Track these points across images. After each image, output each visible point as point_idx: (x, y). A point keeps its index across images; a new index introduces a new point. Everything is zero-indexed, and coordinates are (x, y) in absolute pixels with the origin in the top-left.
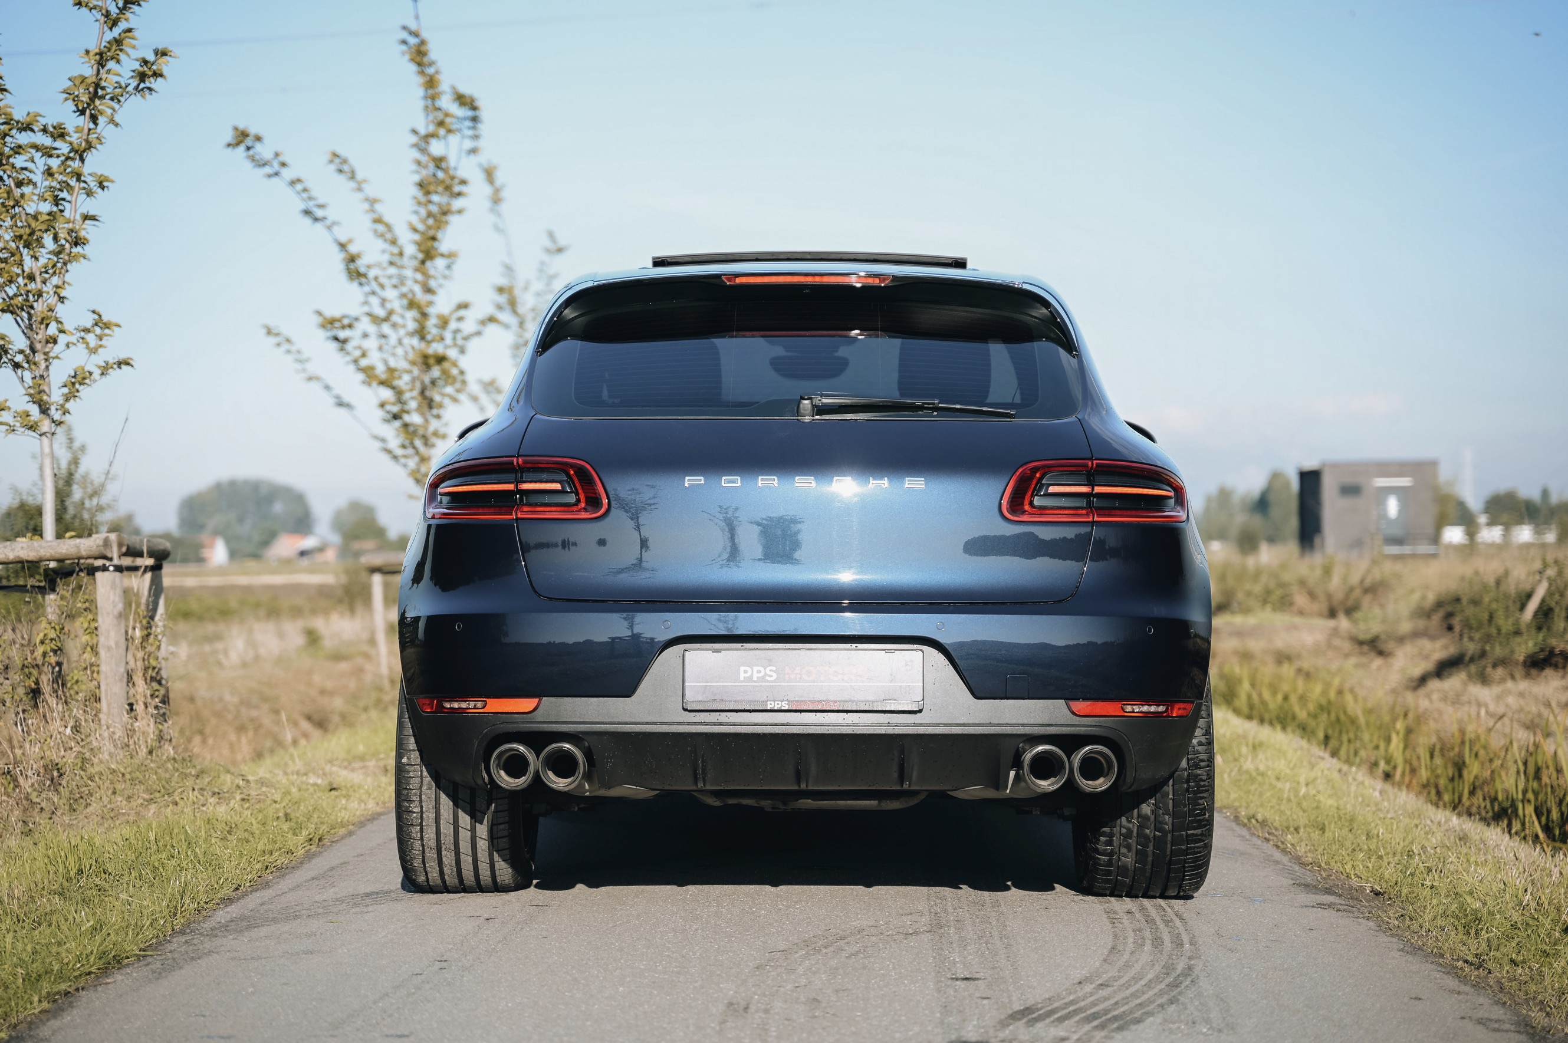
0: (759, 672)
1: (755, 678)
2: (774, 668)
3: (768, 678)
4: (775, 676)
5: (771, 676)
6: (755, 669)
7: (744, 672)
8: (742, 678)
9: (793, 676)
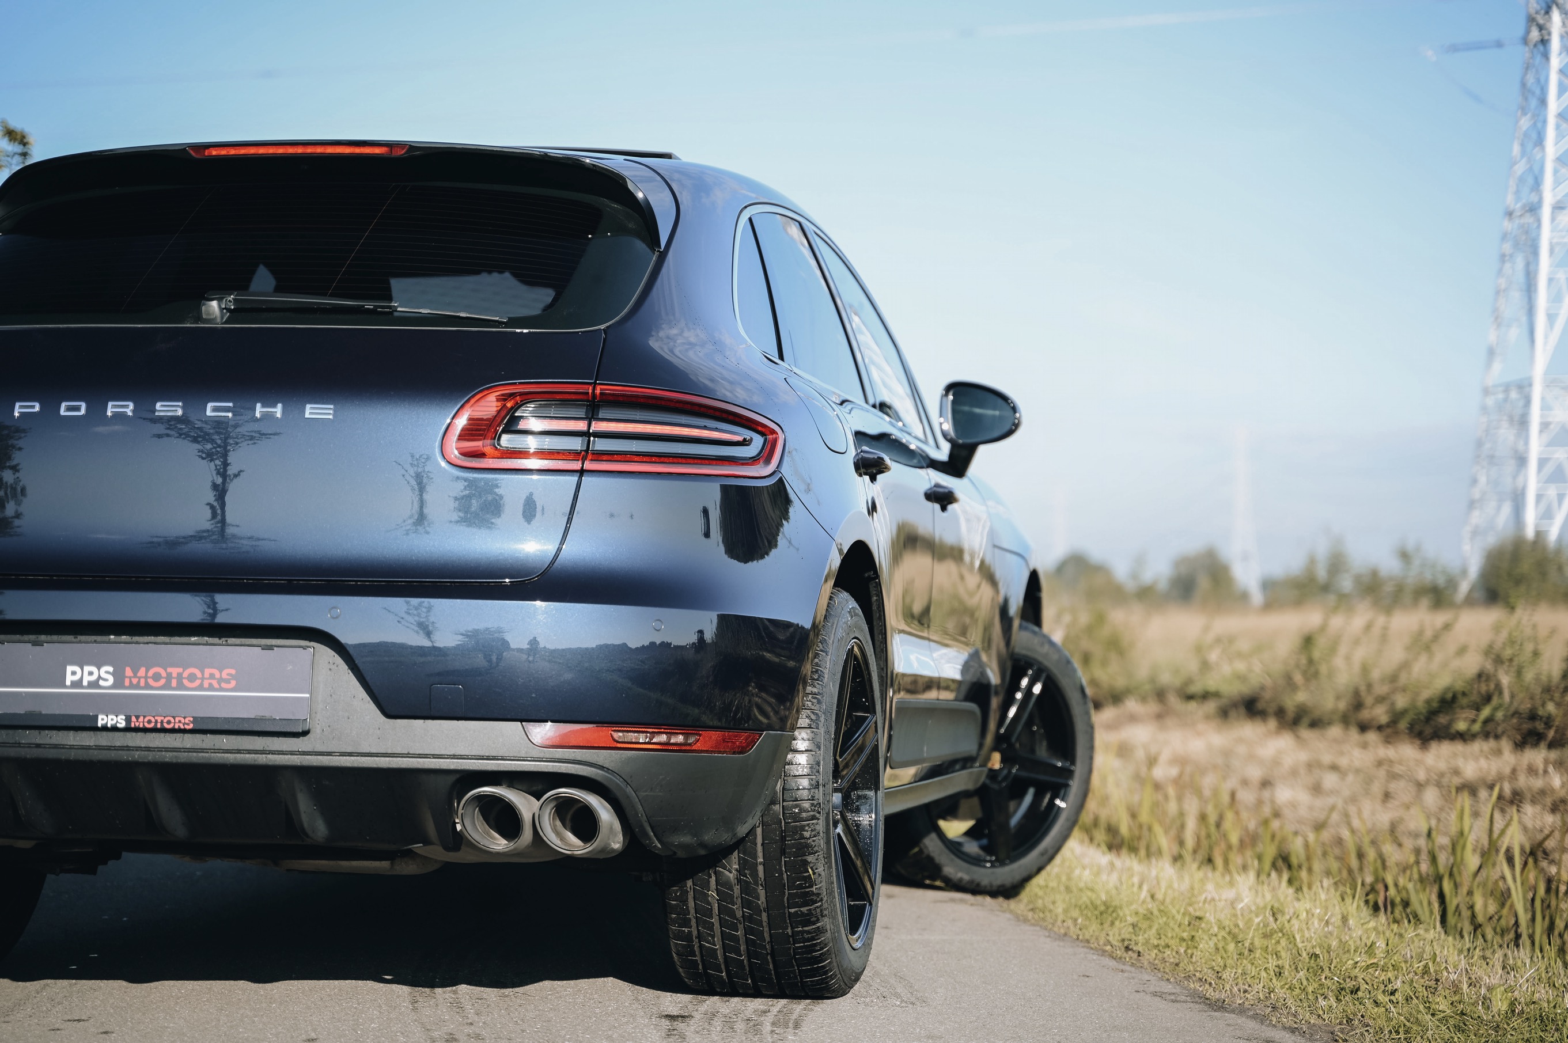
0: (91, 673)
1: (85, 683)
2: (111, 669)
3: (101, 683)
4: (111, 680)
5: (106, 680)
6: (87, 669)
7: (72, 673)
8: (68, 683)
9: (135, 681)
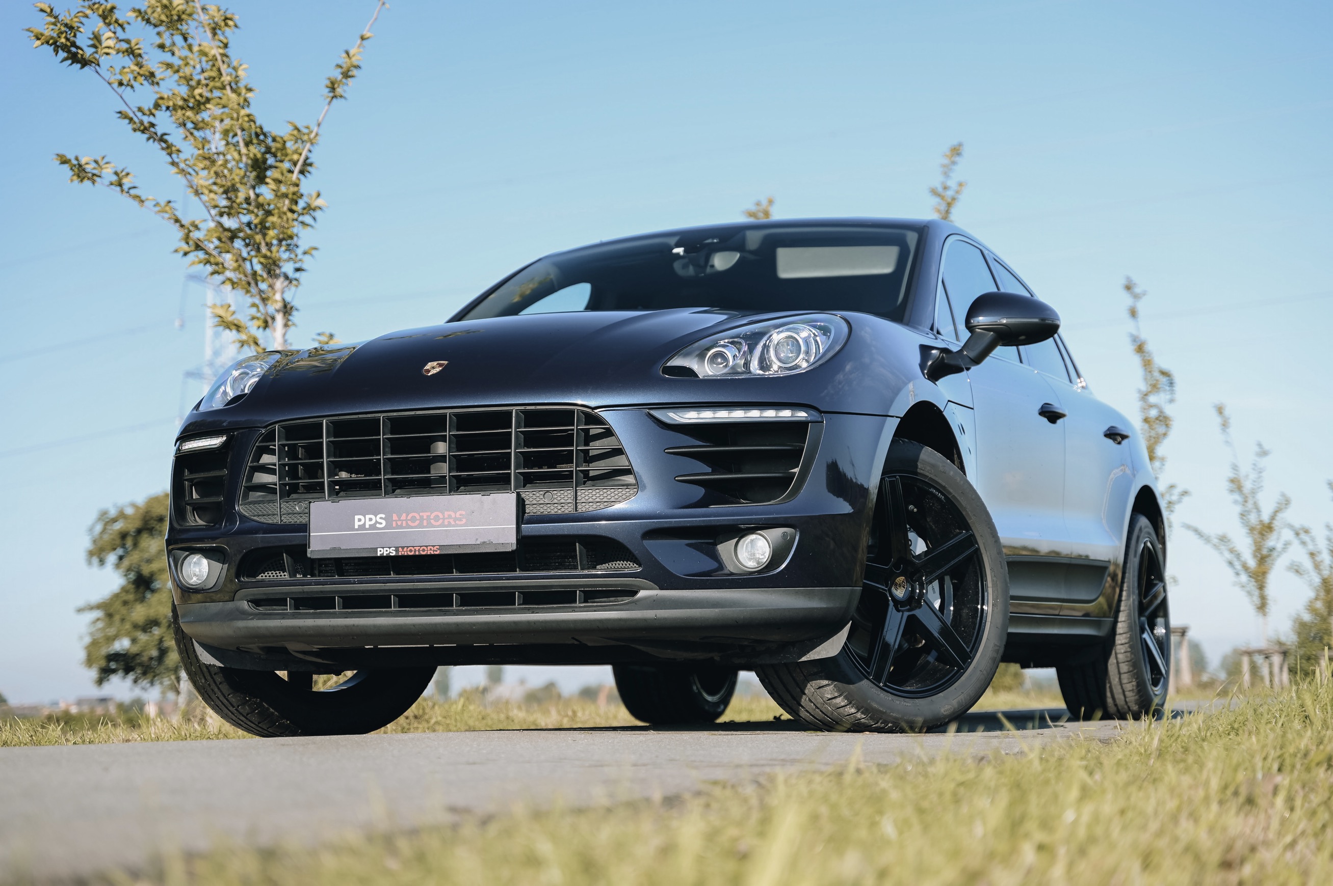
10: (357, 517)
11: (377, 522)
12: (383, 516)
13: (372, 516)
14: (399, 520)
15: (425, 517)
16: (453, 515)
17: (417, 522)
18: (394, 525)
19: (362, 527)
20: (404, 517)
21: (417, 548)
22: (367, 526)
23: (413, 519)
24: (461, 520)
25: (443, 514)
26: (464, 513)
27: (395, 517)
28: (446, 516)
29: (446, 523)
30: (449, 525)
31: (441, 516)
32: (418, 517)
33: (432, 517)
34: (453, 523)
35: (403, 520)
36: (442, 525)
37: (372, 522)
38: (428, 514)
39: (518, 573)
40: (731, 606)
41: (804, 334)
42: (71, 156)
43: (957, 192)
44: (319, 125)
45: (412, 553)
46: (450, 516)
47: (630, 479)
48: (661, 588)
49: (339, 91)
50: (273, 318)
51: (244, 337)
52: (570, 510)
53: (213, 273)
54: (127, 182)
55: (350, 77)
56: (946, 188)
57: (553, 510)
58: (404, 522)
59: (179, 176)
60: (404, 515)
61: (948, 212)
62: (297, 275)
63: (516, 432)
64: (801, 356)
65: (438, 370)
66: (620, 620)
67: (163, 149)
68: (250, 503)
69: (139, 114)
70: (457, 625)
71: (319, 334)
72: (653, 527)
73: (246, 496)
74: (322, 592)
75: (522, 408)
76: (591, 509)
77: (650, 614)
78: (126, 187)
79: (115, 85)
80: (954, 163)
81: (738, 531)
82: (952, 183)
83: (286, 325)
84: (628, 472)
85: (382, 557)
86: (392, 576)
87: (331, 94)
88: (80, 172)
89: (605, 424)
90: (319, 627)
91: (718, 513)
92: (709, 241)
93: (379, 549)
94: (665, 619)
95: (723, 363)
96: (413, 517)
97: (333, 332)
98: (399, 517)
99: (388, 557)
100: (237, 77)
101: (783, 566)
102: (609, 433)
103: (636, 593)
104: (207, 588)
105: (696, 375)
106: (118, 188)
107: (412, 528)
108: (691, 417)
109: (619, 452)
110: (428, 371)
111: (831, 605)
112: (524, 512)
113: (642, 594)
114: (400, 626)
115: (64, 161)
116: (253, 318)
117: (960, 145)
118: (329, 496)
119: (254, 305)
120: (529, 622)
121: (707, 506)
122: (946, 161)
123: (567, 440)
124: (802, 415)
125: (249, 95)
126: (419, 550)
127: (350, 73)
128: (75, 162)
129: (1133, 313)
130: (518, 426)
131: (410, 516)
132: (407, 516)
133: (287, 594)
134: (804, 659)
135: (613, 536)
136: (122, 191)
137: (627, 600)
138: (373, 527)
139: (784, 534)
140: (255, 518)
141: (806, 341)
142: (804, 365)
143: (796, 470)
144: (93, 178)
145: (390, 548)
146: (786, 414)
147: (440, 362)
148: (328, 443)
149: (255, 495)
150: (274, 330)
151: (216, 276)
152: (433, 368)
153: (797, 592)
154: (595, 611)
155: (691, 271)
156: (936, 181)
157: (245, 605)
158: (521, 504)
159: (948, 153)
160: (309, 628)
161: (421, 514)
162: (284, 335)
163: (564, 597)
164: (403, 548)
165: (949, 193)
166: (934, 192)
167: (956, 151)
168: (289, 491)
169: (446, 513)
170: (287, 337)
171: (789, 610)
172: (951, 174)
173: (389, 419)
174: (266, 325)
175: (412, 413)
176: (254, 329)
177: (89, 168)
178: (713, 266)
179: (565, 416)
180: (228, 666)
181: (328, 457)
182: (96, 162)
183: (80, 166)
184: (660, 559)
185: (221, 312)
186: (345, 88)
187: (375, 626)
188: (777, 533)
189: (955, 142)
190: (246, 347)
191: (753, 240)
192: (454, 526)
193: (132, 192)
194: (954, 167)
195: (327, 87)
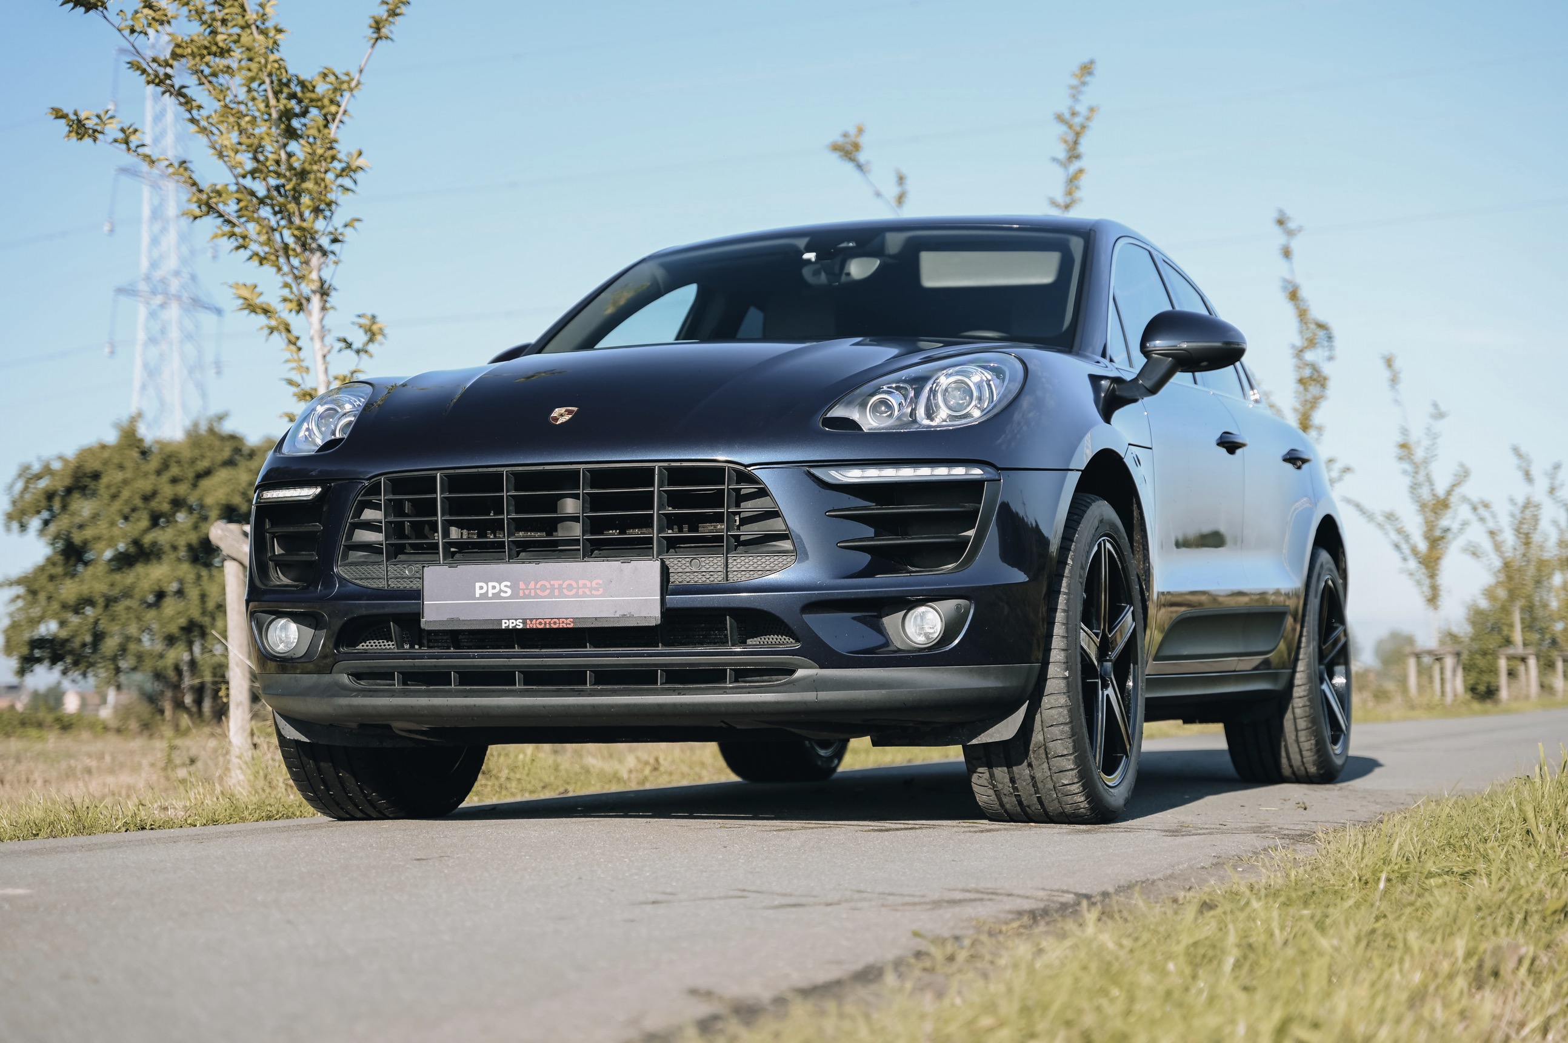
10: (478, 585)
11: (501, 591)
12: (509, 584)
13: (496, 584)
14: (527, 589)
15: (556, 586)
16: (588, 584)
17: (548, 591)
18: (521, 594)
19: (484, 596)
20: (532, 585)
21: (548, 621)
22: (490, 595)
23: (543, 588)
24: (597, 589)
25: (577, 583)
26: (601, 582)
27: (522, 585)
28: (580, 585)
29: (580, 593)
30: (584, 595)
31: (575, 585)
32: (548, 586)
33: (564, 586)
34: (588, 593)
35: (530, 589)
36: (576, 595)
37: (497, 590)
38: (561, 582)
39: (660, 649)
40: (898, 687)
41: (976, 378)
42: (68, 109)
43: (1088, 119)
44: (361, 71)
45: (542, 626)
46: (585, 586)
47: (786, 545)
48: (822, 667)
49: (384, 31)
50: (308, 300)
51: (273, 323)
52: (720, 579)
53: (238, 248)
54: (134, 140)
55: (397, 15)
56: (1074, 114)
57: (700, 579)
58: (533, 591)
59: (200, 135)
60: (533, 583)
61: (1076, 143)
62: (336, 247)
63: (659, 491)
64: (973, 403)
65: (567, 417)
66: (777, 703)
67: (181, 104)
68: (351, 564)
69: (154, 65)
70: (593, 706)
71: (359, 316)
72: (814, 599)
73: (345, 556)
74: (435, 666)
75: (666, 464)
76: (743, 579)
77: (810, 696)
78: (133, 146)
79: (127, 32)
80: (1084, 84)
81: (906, 603)
82: (1082, 108)
83: (324, 309)
84: (784, 537)
85: (507, 631)
86: (517, 649)
87: (375, 36)
88: (80, 129)
89: (760, 484)
90: (434, 707)
91: (885, 583)
92: (844, 245)
93: (503, 621)
94: (827, 702)
95: (887, 412)
96: (543, 586)
97: (376, 313)
98: (527, 584)
99: (515, 631)
100: (264, 15)
101: (957, 642)
102: (763, 492)
103: (793, 672)
104: (296, 656)
105: (860, 428)
106: (124, 146)
107: (542, 597)
108: (854, 475)
109: (775, 514)
110: (556, 419)
111: (1007, 684)
112: (668, 581)
113: (800, 673)
114: (529, 707)
115: (59, 115)
116: (285, 300)
117: (1092, 62)
118: (444, 559)
119: (286, 285)
120: (674, 705)
121: (872, 575)
122: (1074, 82)
123: (717, 499)
124: (977, 472)
125: (279, 37)
126: (550, 623)
127: (398, 11)
128: (74, 118)
129: (1287, 253)
130: (661, 485)
131: (540, 583)
132: (536, 584)
133: (395, 667)
134: (974, 742)
135: (770, 610)
136: (129, 149)
137: (785, 679)
138: (496, 596)
139: (958, 607)
140: (357, 581)
141: (979, 386)
142: (977, 414)
143: (971, 533)
144: (94, 134)
145: (516, 620)
146: (959, 472)
147: (570, 408)
148: (442, 499)
149: (356, 555)
150: (310, 314)
151: (242, 250)
152: (561, 415)
153: (970, 670)
154: (749, 693)
155: (823, 278)
156: (1063, 106)
157: (345, 679)
158: (665, 572)
159: (1077, 72)
160: (423, 707)
161: (552, 582)
162: (322, 320)
163: (712, 676)
164: (531, 620)
165: (1077, 120)
166: (1060, 118)
167: (1087, 69)
168: (395, 552)
169: (581, 582)
170: (325, 322)
171: (962, 690)
172: (1081, 97)
173: (514, 474)
174: (300, 307)
175: (541, 468)
176: (285, 312)
177: (90, 124)
178: (848, 274)
179: (715, 474)
180: (315, 741)
181: (442, 515)
182: (98, 116)
183: (79, 121)
184: (820, 635)
185: (246, 293)
186: (392, 28)
187: (499, 707)
188: (951, 604)
189: (1085, 59)
190: (275, 334)
191: (894, 242)
192: (589, 596)
193: (140, 150)
194: (1084, 89)
195: (371, 27)
